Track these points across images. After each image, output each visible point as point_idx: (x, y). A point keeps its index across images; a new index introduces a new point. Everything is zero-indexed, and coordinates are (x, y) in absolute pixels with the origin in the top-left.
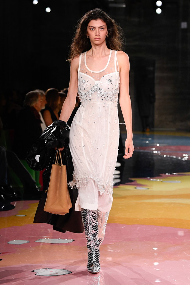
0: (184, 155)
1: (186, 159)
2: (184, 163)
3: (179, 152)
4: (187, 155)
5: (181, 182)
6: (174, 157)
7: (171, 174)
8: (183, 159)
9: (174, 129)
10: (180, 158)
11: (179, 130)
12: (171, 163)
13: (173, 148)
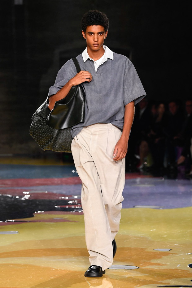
0: (24, 193)
1: (27, 198)
2: (24, 204)
3: (16, 188)
4: (28, 193)
5: (18, 232)
6: (9, 196)
7: (4, 221)
8: (23, 199)
9: (10, 155)
10: (17, 197)
11: (17, 156)
12: (4, 205)
13: (9, 182)
